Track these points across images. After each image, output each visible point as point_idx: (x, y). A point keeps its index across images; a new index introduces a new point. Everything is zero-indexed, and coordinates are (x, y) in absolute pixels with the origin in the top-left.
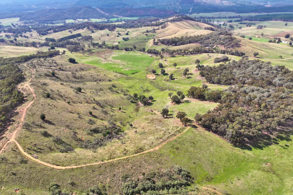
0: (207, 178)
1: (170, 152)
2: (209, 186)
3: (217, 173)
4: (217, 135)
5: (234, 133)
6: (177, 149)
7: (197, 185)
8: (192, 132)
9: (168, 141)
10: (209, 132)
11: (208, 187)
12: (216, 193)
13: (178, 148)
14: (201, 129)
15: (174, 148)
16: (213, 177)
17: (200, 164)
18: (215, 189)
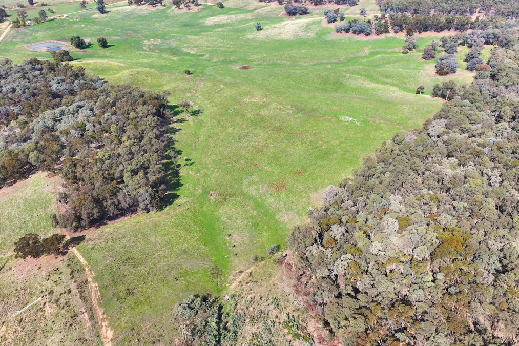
0: (212, 274)
1: (133, 308)
2: (231, 277)
3: (208, 257)
4: (122, 218)
5: (150, 190)
6: (130, 292)
7: (222, 295)
8: (93, 248)
9: (95, 302)
10: (107, 225)
11: (234, 280)
12: (251, 273)
13: (128, 289)
14: (90, 233)
15: (125, 299)
16: (213, 266)
17: (180, 271)
18: (241, 272)
